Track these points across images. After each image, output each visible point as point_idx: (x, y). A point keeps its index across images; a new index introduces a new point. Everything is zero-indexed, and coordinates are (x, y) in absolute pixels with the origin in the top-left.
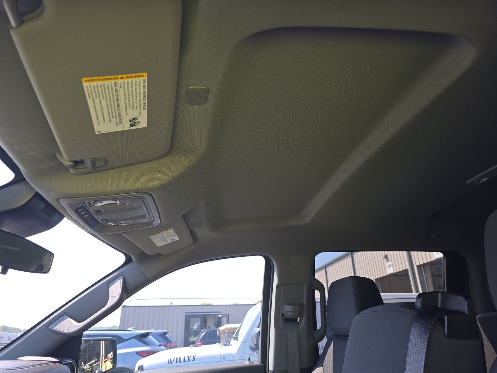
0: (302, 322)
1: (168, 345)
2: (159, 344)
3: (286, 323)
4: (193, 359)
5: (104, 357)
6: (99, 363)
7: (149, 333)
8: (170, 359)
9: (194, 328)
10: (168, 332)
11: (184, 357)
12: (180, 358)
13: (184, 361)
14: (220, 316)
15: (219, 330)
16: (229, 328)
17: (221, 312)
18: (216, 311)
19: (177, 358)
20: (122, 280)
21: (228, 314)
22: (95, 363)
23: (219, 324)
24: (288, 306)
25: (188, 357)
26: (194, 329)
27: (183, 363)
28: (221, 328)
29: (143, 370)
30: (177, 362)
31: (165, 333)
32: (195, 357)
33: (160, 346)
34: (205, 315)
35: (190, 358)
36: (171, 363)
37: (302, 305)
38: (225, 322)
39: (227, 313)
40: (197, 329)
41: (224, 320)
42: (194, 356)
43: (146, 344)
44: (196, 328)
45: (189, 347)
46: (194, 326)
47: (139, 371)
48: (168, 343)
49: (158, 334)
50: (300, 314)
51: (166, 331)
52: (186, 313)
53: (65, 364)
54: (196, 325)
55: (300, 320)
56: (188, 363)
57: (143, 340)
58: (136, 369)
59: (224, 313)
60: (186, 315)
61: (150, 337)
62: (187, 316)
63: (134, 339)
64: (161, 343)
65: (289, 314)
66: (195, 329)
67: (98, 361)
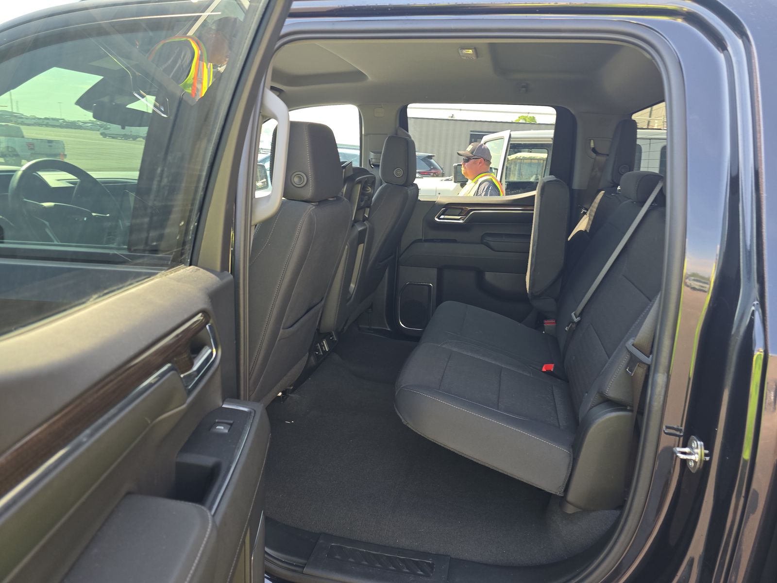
31: (430, 157)
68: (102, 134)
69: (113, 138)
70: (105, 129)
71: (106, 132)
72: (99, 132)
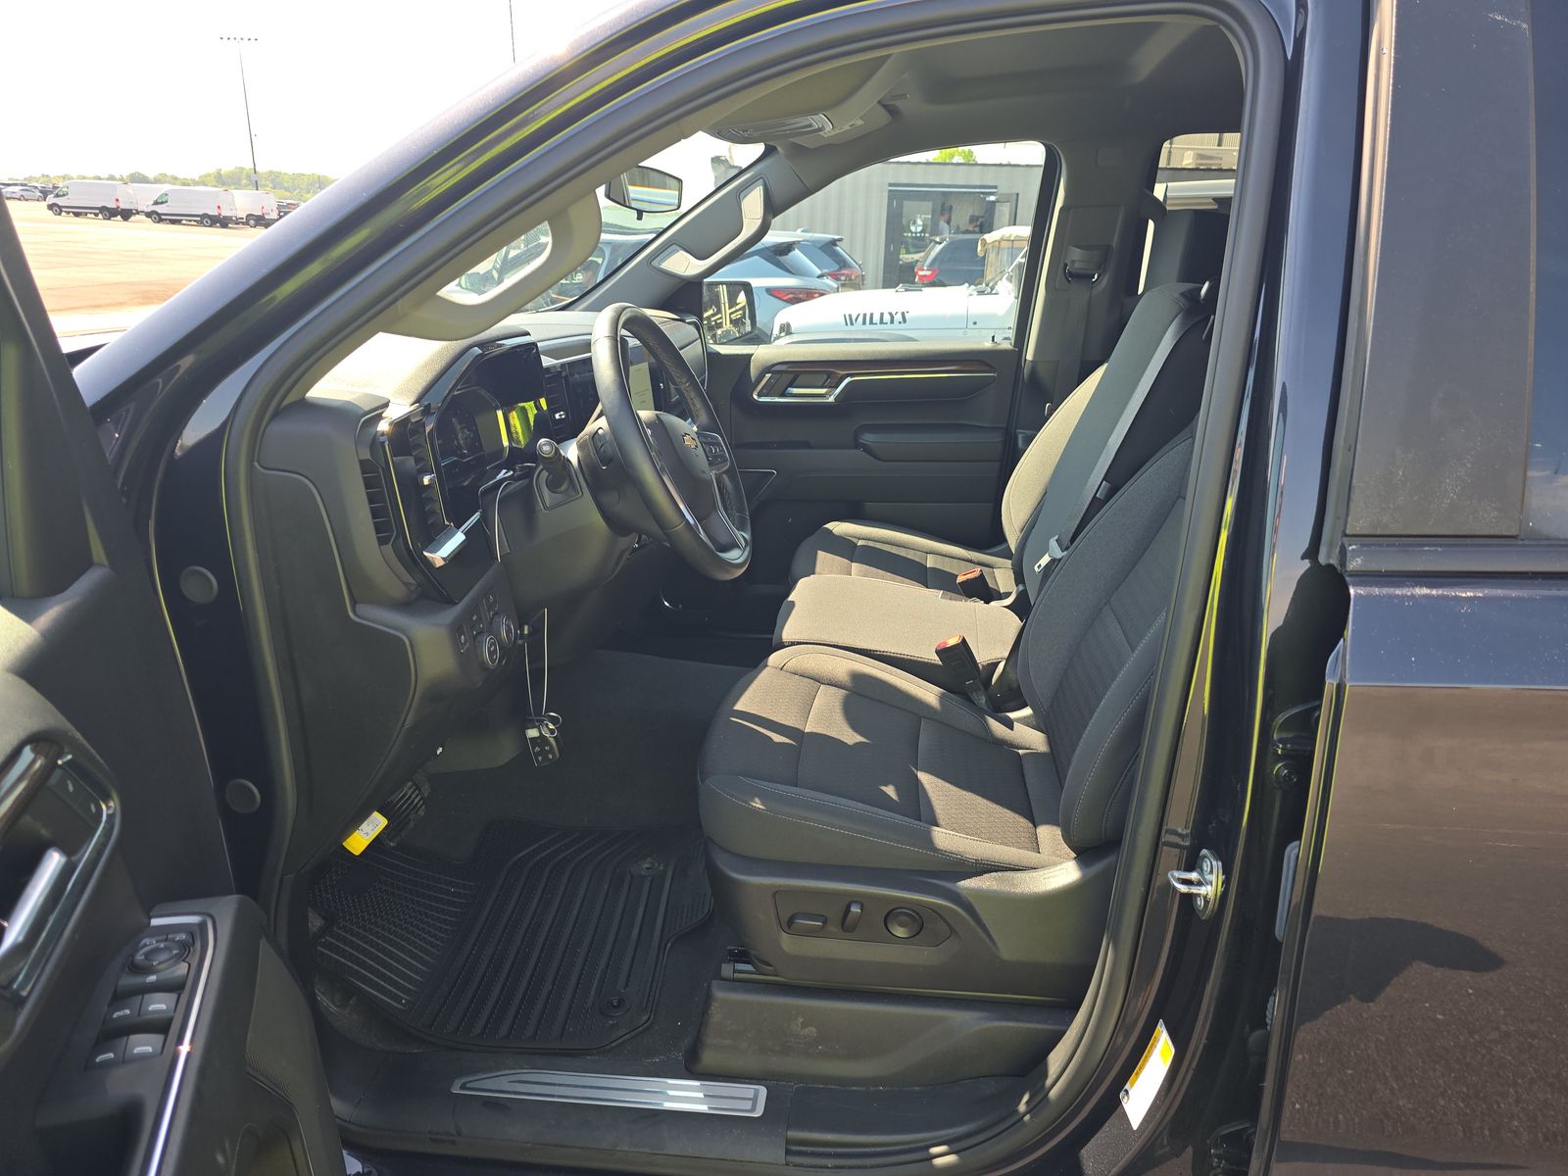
0: (1102, 282)
1: (843, 275)
2: (819, 272)
3: (1069, 281)
4: (901, 320)
5: (727, 305)
6: (720, 316)
7: (794, 243)
8: (850, 316)
9: (913, 228)
10: (840, 240)
11: (882, 314)
12: (872, 315)
13: (882, 322)
14: (992, 198)
15: (984, 240)
16: (1012, 238)
17: (995, 187)
18: (978, 183)
19: (865, 315)
20: (761, 188)
21: (1018, 195)
22: (713, 315)
23: (985, 225)
24: (1078, 250)
25: (890, 314)
26: (912, 233)
27: (879, 326)
28: (989, 237)
29: (791, 333)
30: (864, 323)
31: (834, 243)
32: (907, 315)
33: (820, 277)
34: (945, 194)
35: (895, 317)
36: (852, 324)
37: (1107, 249)
38: (1006, 218)
39: (1015, 191)
40: (920, 233)
41: (1004, 211)
42: (903, 314)
43: (790, 271)
44: (920, 229)
45: (894, 290)
46: (914, 223)
47: (783, 334)
48: (840, 268)
49: (814, 242)
50: (1101, 267)
51: (836, 237)
52: (890, 185)
53: (689, 323)
54: (920, 222)
55: (1098, 277)
56: (889, 326)
57: (779, 261)
58: (776, 331)
59: (1003, 189)
60: (890, 191)
61: (797, 253)
62: (892, 195)
63: (756, 257)
64: (826, 271)
65: (1077, 265)
66: (916, 233)
67: (719, 311)
68: (51, 207)
69: (77, 215)
70: (57, 196)
71: (60, 201)
72: (44, 204)
